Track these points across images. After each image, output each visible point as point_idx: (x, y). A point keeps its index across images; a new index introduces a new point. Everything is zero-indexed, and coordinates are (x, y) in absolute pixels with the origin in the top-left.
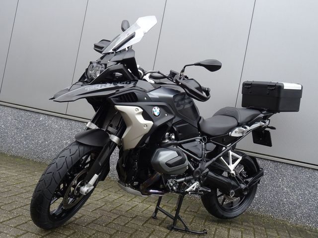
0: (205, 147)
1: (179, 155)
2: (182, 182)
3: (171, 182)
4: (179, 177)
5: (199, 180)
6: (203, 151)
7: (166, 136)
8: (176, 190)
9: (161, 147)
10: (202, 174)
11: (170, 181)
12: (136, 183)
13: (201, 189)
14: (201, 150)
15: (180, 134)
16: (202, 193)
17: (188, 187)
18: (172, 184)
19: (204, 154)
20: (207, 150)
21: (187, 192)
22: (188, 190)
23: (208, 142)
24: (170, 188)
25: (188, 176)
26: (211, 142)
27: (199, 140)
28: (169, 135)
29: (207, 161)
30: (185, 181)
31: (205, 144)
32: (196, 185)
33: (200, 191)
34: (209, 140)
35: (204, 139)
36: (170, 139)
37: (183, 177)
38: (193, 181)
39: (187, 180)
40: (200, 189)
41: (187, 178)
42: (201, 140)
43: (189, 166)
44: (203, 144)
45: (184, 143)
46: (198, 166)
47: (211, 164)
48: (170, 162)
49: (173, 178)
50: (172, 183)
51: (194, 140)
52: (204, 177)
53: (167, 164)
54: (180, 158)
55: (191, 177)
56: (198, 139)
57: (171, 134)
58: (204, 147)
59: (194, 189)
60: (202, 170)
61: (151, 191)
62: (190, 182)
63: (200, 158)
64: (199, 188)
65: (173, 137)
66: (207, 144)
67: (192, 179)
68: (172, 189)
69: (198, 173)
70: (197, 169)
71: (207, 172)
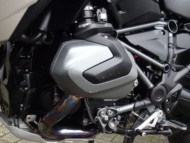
0: (175, 41)
1: (115, 54)
2: (128, 112)
3: (104, 114)
4: (122, 102)
5: (163, 106)
6: (171, 50)
7: (88, 14)
8: (115, 129)
9: (74, 38)
10: (168, 96)
11: (102, 110)
12: (31, 117)
13: (167, 123)
14: (166, 46)
15: (121, 12)
16: (170, 131)
17: (142, 121)
18: (106, 118)
19: (171, 55)
20: (178, 48)
21: (139, 133)
22: (141, 127)
23: (179, 32)
24: (104, 126)
25: (139, 100)
26: (185, 32)
27: (162, 28)
28: (94, 12)
29: (178, 70)
30: (134, 109)
31: (174, 35)
32: (157, 116)
33: (166, 128)
34: (182, 27)
35: (172, 25)
36: (95, 19)
37: (130, 103)
38: (151, 109)
39: (138, 107)
40: (166, 125)
41: (138, 104)
42: (166, 27)
43: (139, 78)
44: (171, 35)
45: (132, 33)
46: (160, 79)
47: (187, 74)
48: (95, 72)
49: (110, 104)
50: (107, 114)
51: (153, 28)
52: (173, 102)
53: (86, 76)
54: (117, 61)
55: (147, 102)
56: (160, 25)
57: (99, 11)
58: (171, 41)
59: (153, 125)
60: (168, 88)
61: (64, 131)
62: (144, 111)
63: (165, 63)
64: (162, 122)
65: (103, 16)
66: (178, 36)
67: (149, 105)
68: (108, 128)
69: (160, 92)
70: (159, 85)
71: (179, 92)
